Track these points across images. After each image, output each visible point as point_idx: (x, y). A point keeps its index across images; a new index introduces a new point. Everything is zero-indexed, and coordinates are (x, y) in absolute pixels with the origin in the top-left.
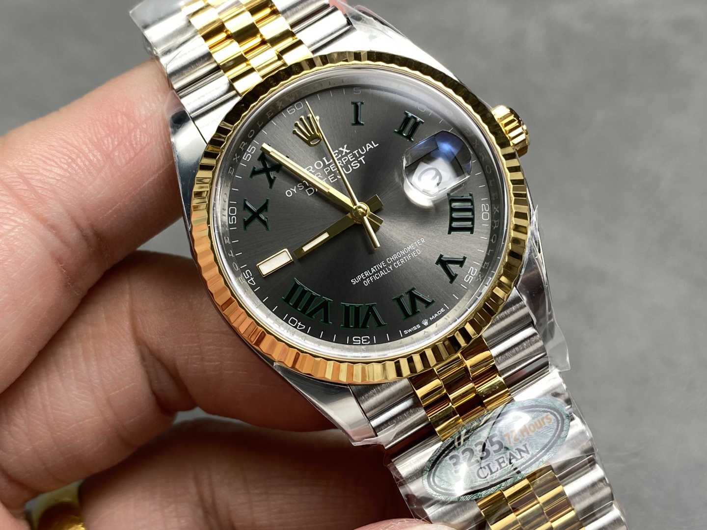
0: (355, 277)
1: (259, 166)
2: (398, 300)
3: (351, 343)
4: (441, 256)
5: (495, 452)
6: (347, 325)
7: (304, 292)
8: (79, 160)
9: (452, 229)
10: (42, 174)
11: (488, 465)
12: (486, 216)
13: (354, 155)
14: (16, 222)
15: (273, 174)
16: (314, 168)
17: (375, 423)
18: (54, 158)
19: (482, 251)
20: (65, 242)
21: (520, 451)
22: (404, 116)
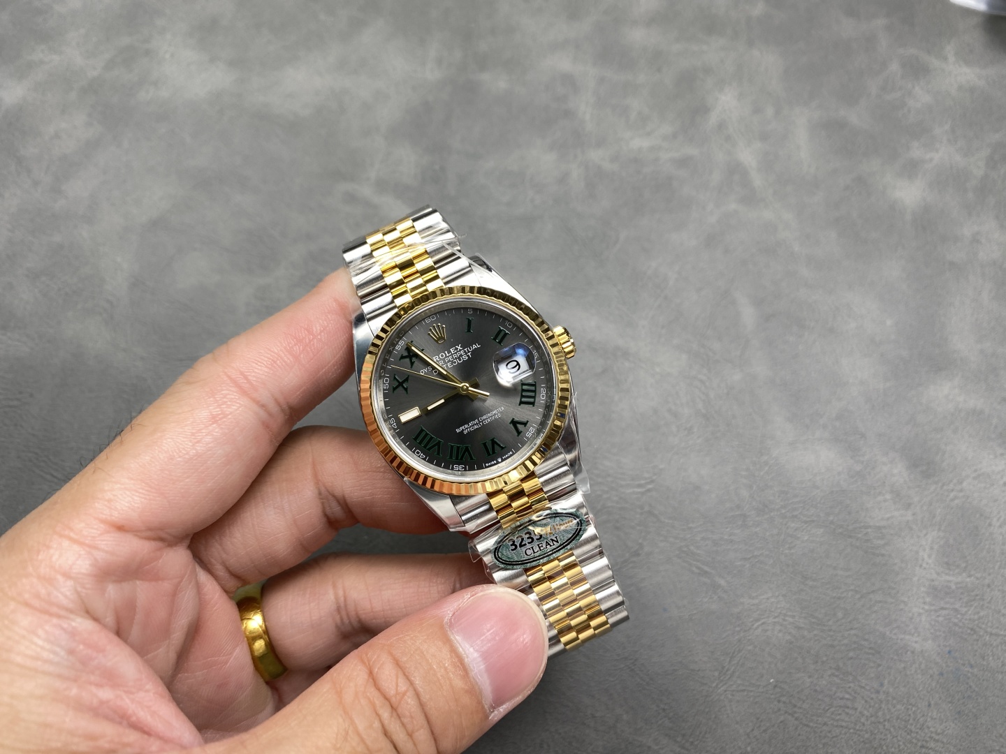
0: (459, 428)
1: (405, 354)
2: (485, 444)
3: (452, 469)
4: (513, 419)
5: (537, 539)
6: (451, 457)
7: (427, 434)
8: (278, 362)
9: (521, 403)
10: (256, 372)
11: (532, 548)
12: (543, 396)
13: (465, 351)
14: (240, 404)
15: (414, 359)
16: (439, 358)
17: (464, 518)
18: (263, 361)
19: (539, 418)
20: (270, 414)
21: (552, 540)
22: (499, 330)
